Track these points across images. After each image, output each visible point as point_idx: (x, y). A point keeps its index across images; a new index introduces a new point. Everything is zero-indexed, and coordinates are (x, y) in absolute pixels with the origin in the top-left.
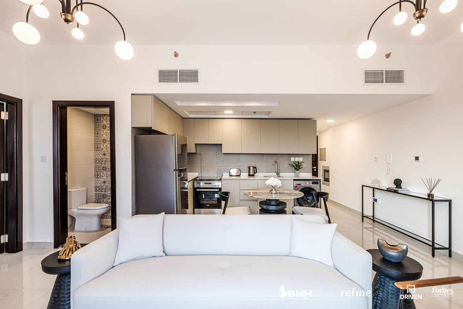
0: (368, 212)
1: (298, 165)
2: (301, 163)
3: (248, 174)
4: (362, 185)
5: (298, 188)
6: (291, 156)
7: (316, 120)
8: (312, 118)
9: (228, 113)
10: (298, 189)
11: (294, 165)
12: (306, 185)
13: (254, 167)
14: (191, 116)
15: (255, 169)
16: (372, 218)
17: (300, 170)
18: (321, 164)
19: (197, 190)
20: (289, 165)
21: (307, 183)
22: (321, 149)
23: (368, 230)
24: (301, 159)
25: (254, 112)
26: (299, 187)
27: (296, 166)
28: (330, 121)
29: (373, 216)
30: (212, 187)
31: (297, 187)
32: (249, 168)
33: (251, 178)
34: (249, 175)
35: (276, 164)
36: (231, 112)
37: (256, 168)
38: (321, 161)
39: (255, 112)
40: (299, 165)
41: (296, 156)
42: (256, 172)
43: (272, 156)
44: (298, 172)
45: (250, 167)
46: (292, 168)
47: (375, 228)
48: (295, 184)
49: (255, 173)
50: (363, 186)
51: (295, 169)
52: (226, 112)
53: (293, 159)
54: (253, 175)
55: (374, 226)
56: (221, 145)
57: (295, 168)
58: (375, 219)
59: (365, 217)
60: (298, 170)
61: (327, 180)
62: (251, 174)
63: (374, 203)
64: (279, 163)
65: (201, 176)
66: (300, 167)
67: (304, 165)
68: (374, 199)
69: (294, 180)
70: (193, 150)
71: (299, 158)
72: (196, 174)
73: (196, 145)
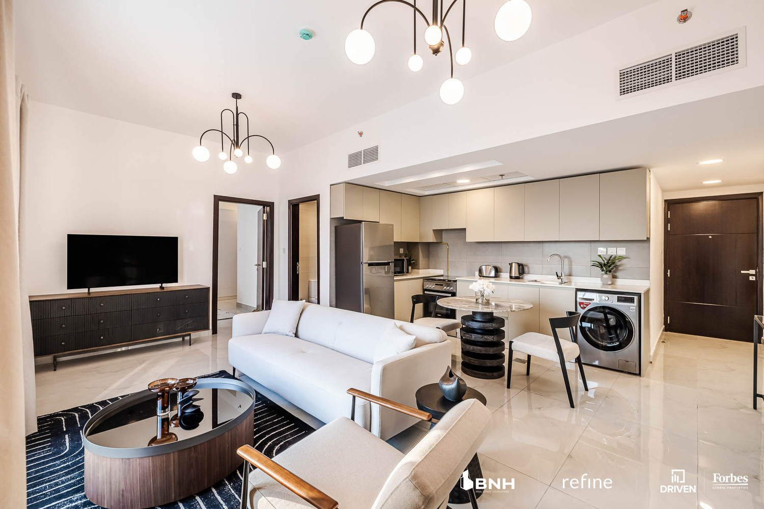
3: (509, 274)
5: (585, 306)
6: (599, 244)
9: (463, 183)
12: (603, 302)
13: (519, 265)
15: (520, 267)
17: (620, 273)
19: (426, 292)
24: (621, 251)
25: (500, 175)
26: (587, 305)
31: (583, 304)
32: (511, 265)
33: (514, 282)
34: (511, 277)
36: (467, 181)
37: (522, 265)
39: (502, 175)
41: (610, 244)
42: (523, 273)
45: (512, 263)
46: (594, 267)
48: (579, 298)
49: (520, 274)
51: (602, 271)
52: (460, 181)
53: (601, 251)
54: (517, 278)
56: (465, 229)
59: (760, 396)
60: (607, 272)
62: (514, 275)
65: (446, 275)
70: (431, 238)
71: (618, 248)
72: (440, 272)
73: (438, 232)
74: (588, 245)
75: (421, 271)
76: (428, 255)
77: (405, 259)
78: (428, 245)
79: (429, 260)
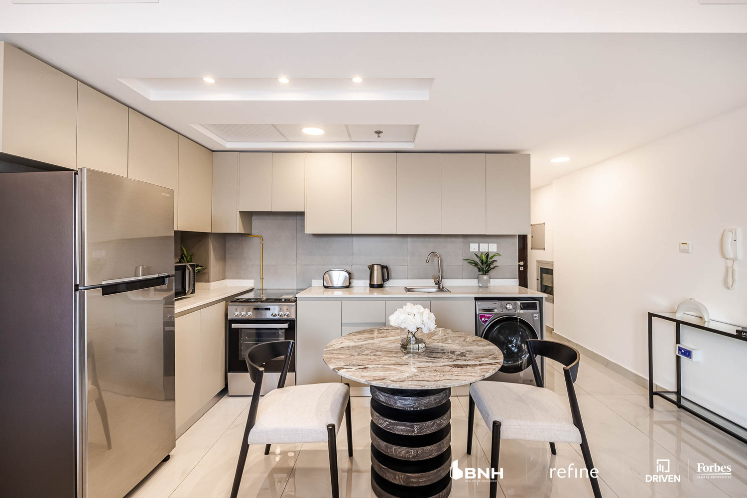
0: (665, 381)
1: (487, 261)
2: (492, 257)
3: (368, 281)
4: (649, 313)
5: (487, 319)
6: (470, 240)
7: (530, 154)
8: (522, 150)
9: (311, 135)
10: (486, 321)
11: (477, 260)
12: (505, 311)
13: (384, 268)
14: (229, 146)
15: (385, 270)
16: (674, 397)
17: (492, 273)
18: (535, 257)
19: (234, 326)
20: (467, 262)
21: (508, 306)
22: (534, 225)
23: (663, 428)
24: (492, 248)
25: (376, 132)
26: (489, 318)
27: (482, 263)
28: (561, 160)
29: (678, 392)
30: (272, 317)
31: (484, 316)
32: (371, 268)
33: (376, 294)
34: (372, 286)
35: (436, 259)
36: (319, 132)
37: (386, 267)
38: (533, 250)
39: (379, 133)
40: (490, 261)
41: (482, 240)
42: (388, 279)
43: (427, 239)
44: (485, 277)
45: (373, 265)
46: (471, 267)
47: (683, 425)
48: (479, 309)
49: (384, 280)
50: (651, 315)
51: (479, 271)
53: (474, 247)
54: (380, 286)
55: (679, 419)
56: (302, 214)
57: (479, 269)
58: (684, 403)
59: (656, 394)
60: (486, 272)
61: (548, 289)
62: (375, 282)
63: (678, 358)
64: (443, 258)
65: (259, 288)
66: (492, 266)
67: (500, 262)
68: (680, 349)
69: (477, 299)
70: (236, 227)
71: (481, 244)
72: (248, 284)
73: (247, 216)
74: (461, 240)
75: (213, 285)
76: (223, 257)
77: (188, 265)
78: (224, 238)
79: (225, 265)
